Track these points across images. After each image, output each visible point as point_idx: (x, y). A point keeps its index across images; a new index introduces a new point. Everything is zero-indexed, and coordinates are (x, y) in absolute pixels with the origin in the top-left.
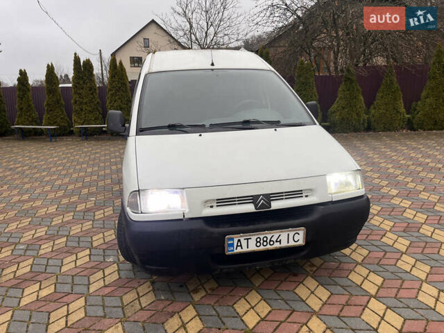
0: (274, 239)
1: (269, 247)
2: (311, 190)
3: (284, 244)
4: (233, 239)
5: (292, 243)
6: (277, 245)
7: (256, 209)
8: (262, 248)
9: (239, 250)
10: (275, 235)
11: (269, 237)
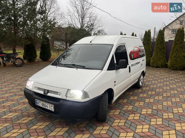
0: (46, 105)
1: (45, 107)
2: (60, 93)
3: (48, 108)
4: (37, 101)
5: (50, 109)
6: (47, 108)
7: (44, 93)
8: (43, 107)
9: (38, 105)
10: (46, 104)
11: (45, 104)
